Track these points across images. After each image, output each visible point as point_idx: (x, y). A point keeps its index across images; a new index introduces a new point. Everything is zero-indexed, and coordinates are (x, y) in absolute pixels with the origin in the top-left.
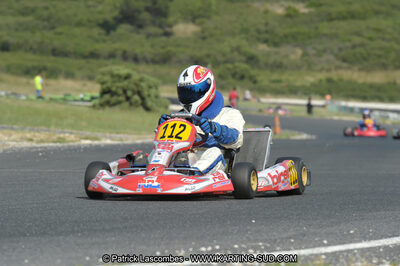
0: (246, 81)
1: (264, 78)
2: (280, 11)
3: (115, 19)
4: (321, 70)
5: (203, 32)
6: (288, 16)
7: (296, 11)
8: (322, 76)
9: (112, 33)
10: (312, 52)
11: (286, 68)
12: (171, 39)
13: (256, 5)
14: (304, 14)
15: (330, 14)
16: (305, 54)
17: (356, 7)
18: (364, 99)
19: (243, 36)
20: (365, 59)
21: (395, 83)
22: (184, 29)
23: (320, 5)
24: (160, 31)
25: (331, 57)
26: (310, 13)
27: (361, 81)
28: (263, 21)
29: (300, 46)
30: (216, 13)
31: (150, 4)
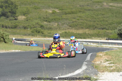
0: (40, 33)
1: (46, 32)
2: (51, 12)
4: (63, 29)
6: (53, 13)
7: (55, 12)
8: (63, 31)
10: (60, 24)
11: (52, 29)
12: (17, 21)
13: (43, 10)
14: (58, 12)
15: (66, 12)
16: (58, 25)
17: (74, 10)
19: (39, 19)
20: (77, 26)
21: (85, 33)
22: (21, 18)
23: (63, 10)
24: (14, 18)
25: (66, 25)
26: (60, 12)
27: (75, 33)
28: (45, 15)
29: (56, 22)
30: (31, 13)
31: (10, 10)
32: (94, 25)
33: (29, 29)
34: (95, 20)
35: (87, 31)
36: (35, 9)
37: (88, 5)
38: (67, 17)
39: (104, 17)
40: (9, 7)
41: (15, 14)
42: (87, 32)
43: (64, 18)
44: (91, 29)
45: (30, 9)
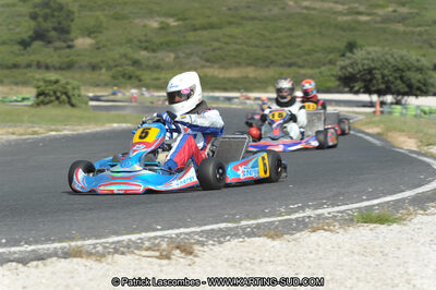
0: (133, 80)
1: (147, 76)
2: (155, 25)
3: (30, 37)
5: (97, 43)
6: (162, 28)
7: (168, 25)
9: (28, 49)
10: (182, 55)
11: (163, 69)
12: (73, 51)
13: (137, 21)
14: (174, 26)
15: (194, 26)
16: (177, 58)
17: (214, 19)
18: (225, 90)
19: (128, 45)
20: (224, 60)
21: (247, 77)
22: (83, 42)
23: (186, 19)
24: (64, 45)
25: (197, 59)
26: (178, 26)
27: (221, 76)
28: (143, 33)
29: (172, 51)
30: (107, 29)
31: (56, 25)
32: (267, 57)
33: (104, 70)
34: (269, 43)
35: (251, 72)
36: (117, 19)
37: (249, 7)
38: (198, 38)
39: (291, 36)
40: (53, 16)
41: (68, 32)
42: (251, 75)
43: (192, 39)
44: (261, 67)
45: (104, 19)
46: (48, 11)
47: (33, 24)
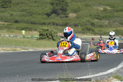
0: (91, 31)
1: (96, 30)
2: (102, 9)
3: (50, 12)
4: (114, 27)
5: (78, 16)
6: (104, 10)
7: (107, 9)
9: (50, 17)
10: (111, 21)
11: (103, 27)
12: (68, 18)
13: (94, 7)
14: (109, 10)
15: (117, 10)
16: (109, 22)
19: (90, 17)
22: (72, 15)
23: (114, 7)
24: (65, 16)
25: (117, 23)
26: (111, 10)
28: (97, 12)
29: (107, 20)
30: (82, 10)
31: (61, 8)
33: (80, 27)
36: (87, 6)
38: (118, 15)
40: (60, 4)
41: (66, 11)
43: (116, 15)
45: (81, 6)
46: (57, 2)
47: (52, 7)
